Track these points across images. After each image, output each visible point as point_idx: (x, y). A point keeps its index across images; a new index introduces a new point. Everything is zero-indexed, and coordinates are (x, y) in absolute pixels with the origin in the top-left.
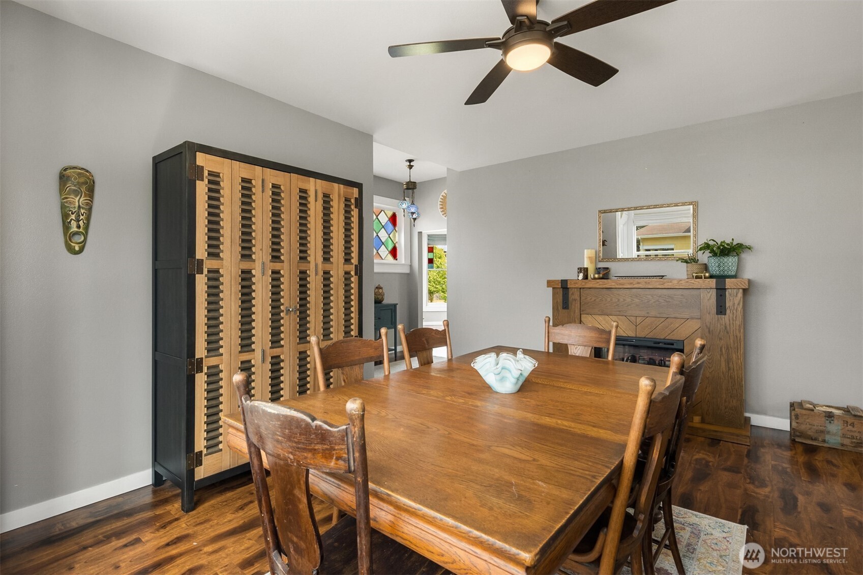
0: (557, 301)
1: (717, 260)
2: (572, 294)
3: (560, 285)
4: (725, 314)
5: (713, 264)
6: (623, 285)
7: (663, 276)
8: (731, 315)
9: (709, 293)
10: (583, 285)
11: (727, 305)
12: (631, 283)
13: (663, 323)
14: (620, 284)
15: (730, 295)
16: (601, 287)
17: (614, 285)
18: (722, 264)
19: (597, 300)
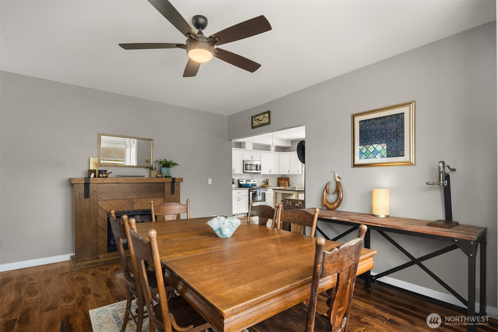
0: (80, 193)
1: (167, 169)
2: (93, 187)
3: (84, 181)
4: (174, 194)
5: (165, 171)
6: (129, 181)
7: (144, 176)
8: (176, 194)
9: (168, 184)
10: (102, 182)
11: (175, 190)
12: (133, 180)
13: (148, 201)
14: (127, 181)
15: (176, 185)
16: (115, 182)
17: (123, 181)
18: (169, 171)
19: (110, 191)
